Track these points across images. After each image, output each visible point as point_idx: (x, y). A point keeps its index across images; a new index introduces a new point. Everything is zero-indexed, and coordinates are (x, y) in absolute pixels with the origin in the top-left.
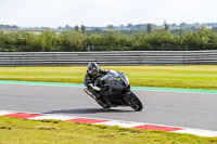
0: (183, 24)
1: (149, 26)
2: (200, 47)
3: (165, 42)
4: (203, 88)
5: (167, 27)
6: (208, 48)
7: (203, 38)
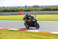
0: (11, 7)
1: (4, 7)
2: (15, 11)
3: (7, 10)
4: (15, 20)
5: (8, 7)
6: (16, 12)
7: (15, 9)
